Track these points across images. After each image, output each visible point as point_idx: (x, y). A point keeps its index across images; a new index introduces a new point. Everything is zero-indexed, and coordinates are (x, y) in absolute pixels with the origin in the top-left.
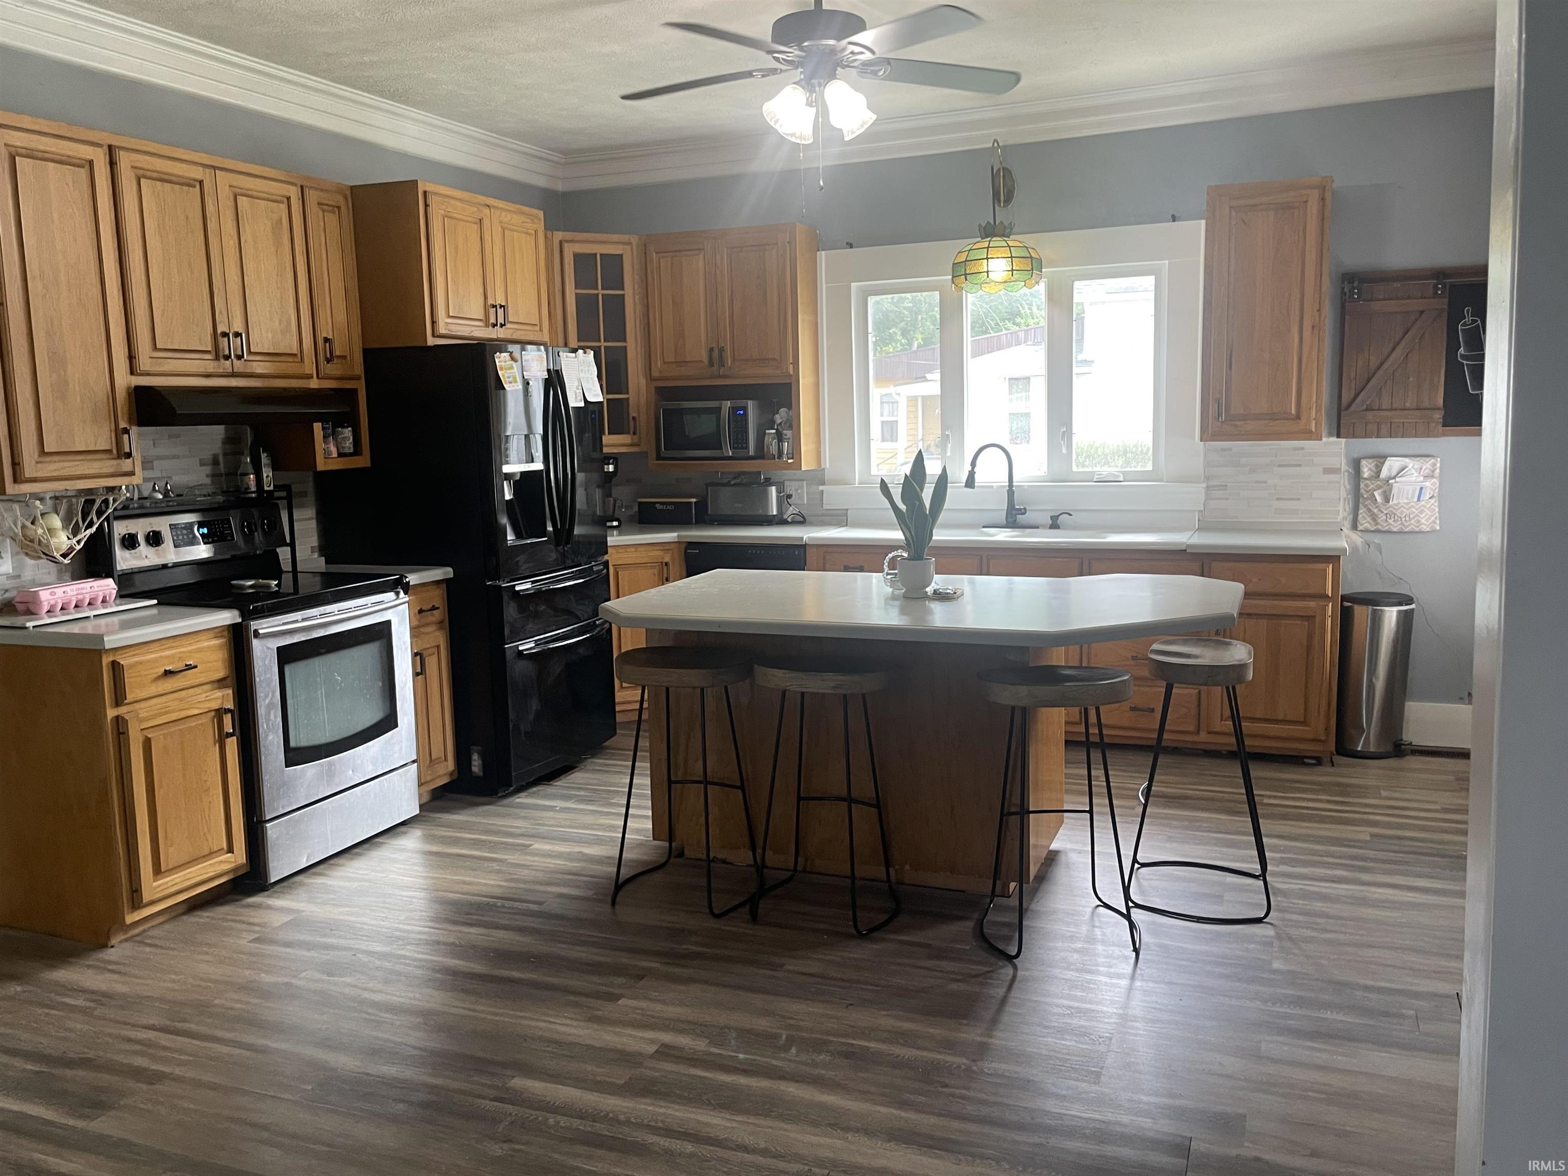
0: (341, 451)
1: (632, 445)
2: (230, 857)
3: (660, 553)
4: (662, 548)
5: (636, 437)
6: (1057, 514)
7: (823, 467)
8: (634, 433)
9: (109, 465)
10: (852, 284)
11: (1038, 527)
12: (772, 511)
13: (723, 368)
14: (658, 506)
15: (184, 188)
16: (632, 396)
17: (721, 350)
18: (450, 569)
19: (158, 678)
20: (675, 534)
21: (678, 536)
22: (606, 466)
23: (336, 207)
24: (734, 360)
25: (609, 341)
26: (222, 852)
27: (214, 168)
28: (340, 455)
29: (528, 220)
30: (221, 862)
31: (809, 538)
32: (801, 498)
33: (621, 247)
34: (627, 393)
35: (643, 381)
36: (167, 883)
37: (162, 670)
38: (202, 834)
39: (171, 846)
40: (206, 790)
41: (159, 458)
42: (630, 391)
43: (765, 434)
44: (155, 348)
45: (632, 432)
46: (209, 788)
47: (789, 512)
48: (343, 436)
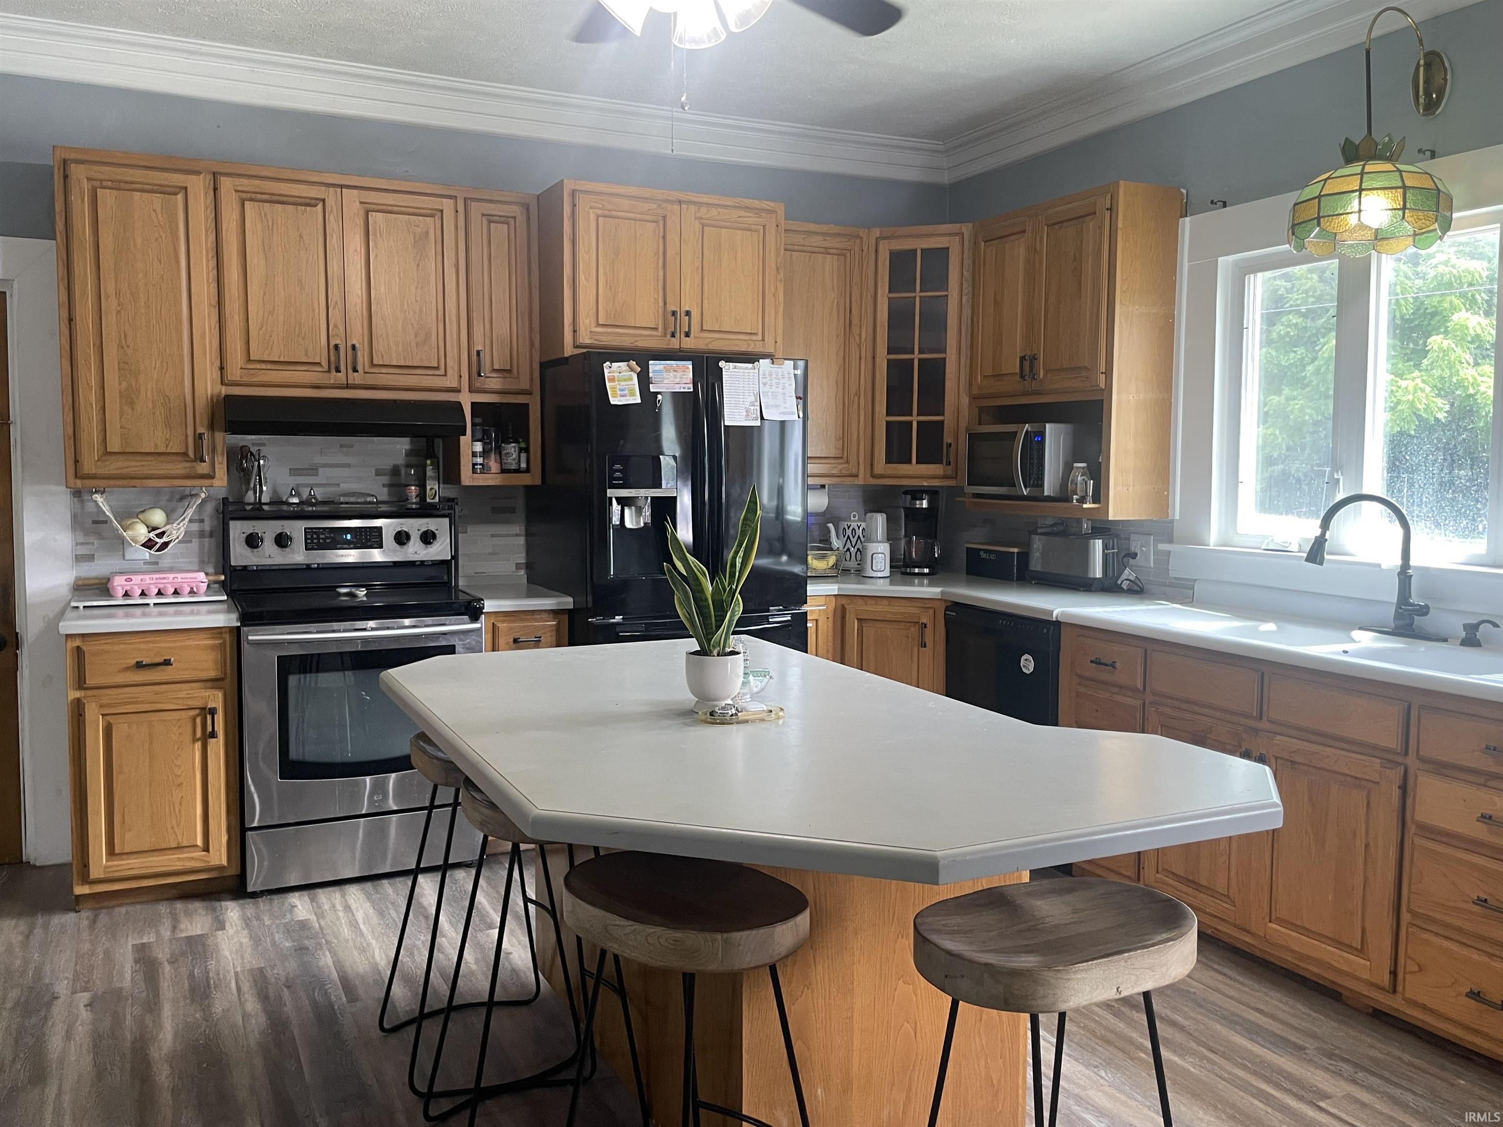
0: (505, 467)
1: (945, 477)
2: (205, 856)
3: (916, 611)
4: (922, 605)
5: (949, 467)
6: (1475, 622)
7: (1170, 518)
8: (949, 463)
9: (180, 468)
10: (1220, 259)
11: (1445, 640)
12: (1095, 572)
13: (1034, 381)
14: (983, 555)
15: (299, 207)
16: (948, 418)
17: (1034, 358)
18: (571, 600)
19: (128, 669)
20: (939, 590)
21: (942, 592)
22: (918, 502)
23: (512, 217)
24: (1046, 372)
25: (924, 353)
26: (197, 849)
27: (342, 187)
28: (503, 471)
29: (751, 215)
30: (192, 858)
31: (1062, 613)
32: (1147, 558)
33: (947, 239)
34: (943, 414)
35: (965, 400)
36: (121, 865)
37: (134, 662)
38: (169, 827)
39: (130, 830)
40: (179, 785)
41: (325, 466)
42: (947, 413)
43: (1073, 468)
44: (249, 360)
45: (944, 462)
46: (182, 784)
47: (1124, 576)
48: (505, 452)
